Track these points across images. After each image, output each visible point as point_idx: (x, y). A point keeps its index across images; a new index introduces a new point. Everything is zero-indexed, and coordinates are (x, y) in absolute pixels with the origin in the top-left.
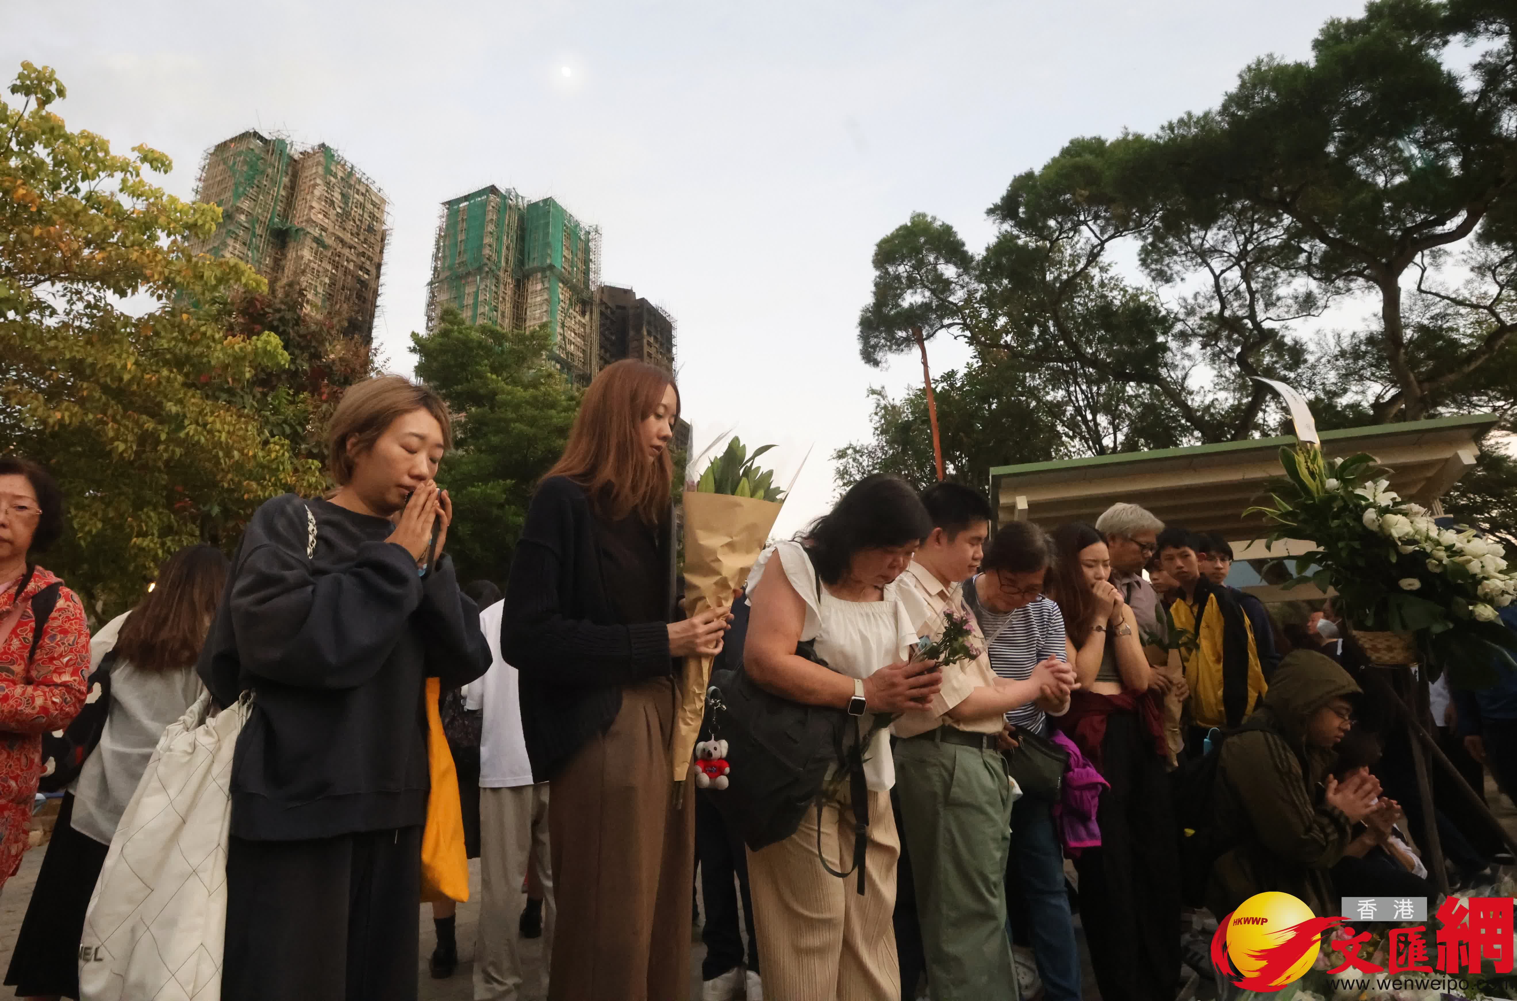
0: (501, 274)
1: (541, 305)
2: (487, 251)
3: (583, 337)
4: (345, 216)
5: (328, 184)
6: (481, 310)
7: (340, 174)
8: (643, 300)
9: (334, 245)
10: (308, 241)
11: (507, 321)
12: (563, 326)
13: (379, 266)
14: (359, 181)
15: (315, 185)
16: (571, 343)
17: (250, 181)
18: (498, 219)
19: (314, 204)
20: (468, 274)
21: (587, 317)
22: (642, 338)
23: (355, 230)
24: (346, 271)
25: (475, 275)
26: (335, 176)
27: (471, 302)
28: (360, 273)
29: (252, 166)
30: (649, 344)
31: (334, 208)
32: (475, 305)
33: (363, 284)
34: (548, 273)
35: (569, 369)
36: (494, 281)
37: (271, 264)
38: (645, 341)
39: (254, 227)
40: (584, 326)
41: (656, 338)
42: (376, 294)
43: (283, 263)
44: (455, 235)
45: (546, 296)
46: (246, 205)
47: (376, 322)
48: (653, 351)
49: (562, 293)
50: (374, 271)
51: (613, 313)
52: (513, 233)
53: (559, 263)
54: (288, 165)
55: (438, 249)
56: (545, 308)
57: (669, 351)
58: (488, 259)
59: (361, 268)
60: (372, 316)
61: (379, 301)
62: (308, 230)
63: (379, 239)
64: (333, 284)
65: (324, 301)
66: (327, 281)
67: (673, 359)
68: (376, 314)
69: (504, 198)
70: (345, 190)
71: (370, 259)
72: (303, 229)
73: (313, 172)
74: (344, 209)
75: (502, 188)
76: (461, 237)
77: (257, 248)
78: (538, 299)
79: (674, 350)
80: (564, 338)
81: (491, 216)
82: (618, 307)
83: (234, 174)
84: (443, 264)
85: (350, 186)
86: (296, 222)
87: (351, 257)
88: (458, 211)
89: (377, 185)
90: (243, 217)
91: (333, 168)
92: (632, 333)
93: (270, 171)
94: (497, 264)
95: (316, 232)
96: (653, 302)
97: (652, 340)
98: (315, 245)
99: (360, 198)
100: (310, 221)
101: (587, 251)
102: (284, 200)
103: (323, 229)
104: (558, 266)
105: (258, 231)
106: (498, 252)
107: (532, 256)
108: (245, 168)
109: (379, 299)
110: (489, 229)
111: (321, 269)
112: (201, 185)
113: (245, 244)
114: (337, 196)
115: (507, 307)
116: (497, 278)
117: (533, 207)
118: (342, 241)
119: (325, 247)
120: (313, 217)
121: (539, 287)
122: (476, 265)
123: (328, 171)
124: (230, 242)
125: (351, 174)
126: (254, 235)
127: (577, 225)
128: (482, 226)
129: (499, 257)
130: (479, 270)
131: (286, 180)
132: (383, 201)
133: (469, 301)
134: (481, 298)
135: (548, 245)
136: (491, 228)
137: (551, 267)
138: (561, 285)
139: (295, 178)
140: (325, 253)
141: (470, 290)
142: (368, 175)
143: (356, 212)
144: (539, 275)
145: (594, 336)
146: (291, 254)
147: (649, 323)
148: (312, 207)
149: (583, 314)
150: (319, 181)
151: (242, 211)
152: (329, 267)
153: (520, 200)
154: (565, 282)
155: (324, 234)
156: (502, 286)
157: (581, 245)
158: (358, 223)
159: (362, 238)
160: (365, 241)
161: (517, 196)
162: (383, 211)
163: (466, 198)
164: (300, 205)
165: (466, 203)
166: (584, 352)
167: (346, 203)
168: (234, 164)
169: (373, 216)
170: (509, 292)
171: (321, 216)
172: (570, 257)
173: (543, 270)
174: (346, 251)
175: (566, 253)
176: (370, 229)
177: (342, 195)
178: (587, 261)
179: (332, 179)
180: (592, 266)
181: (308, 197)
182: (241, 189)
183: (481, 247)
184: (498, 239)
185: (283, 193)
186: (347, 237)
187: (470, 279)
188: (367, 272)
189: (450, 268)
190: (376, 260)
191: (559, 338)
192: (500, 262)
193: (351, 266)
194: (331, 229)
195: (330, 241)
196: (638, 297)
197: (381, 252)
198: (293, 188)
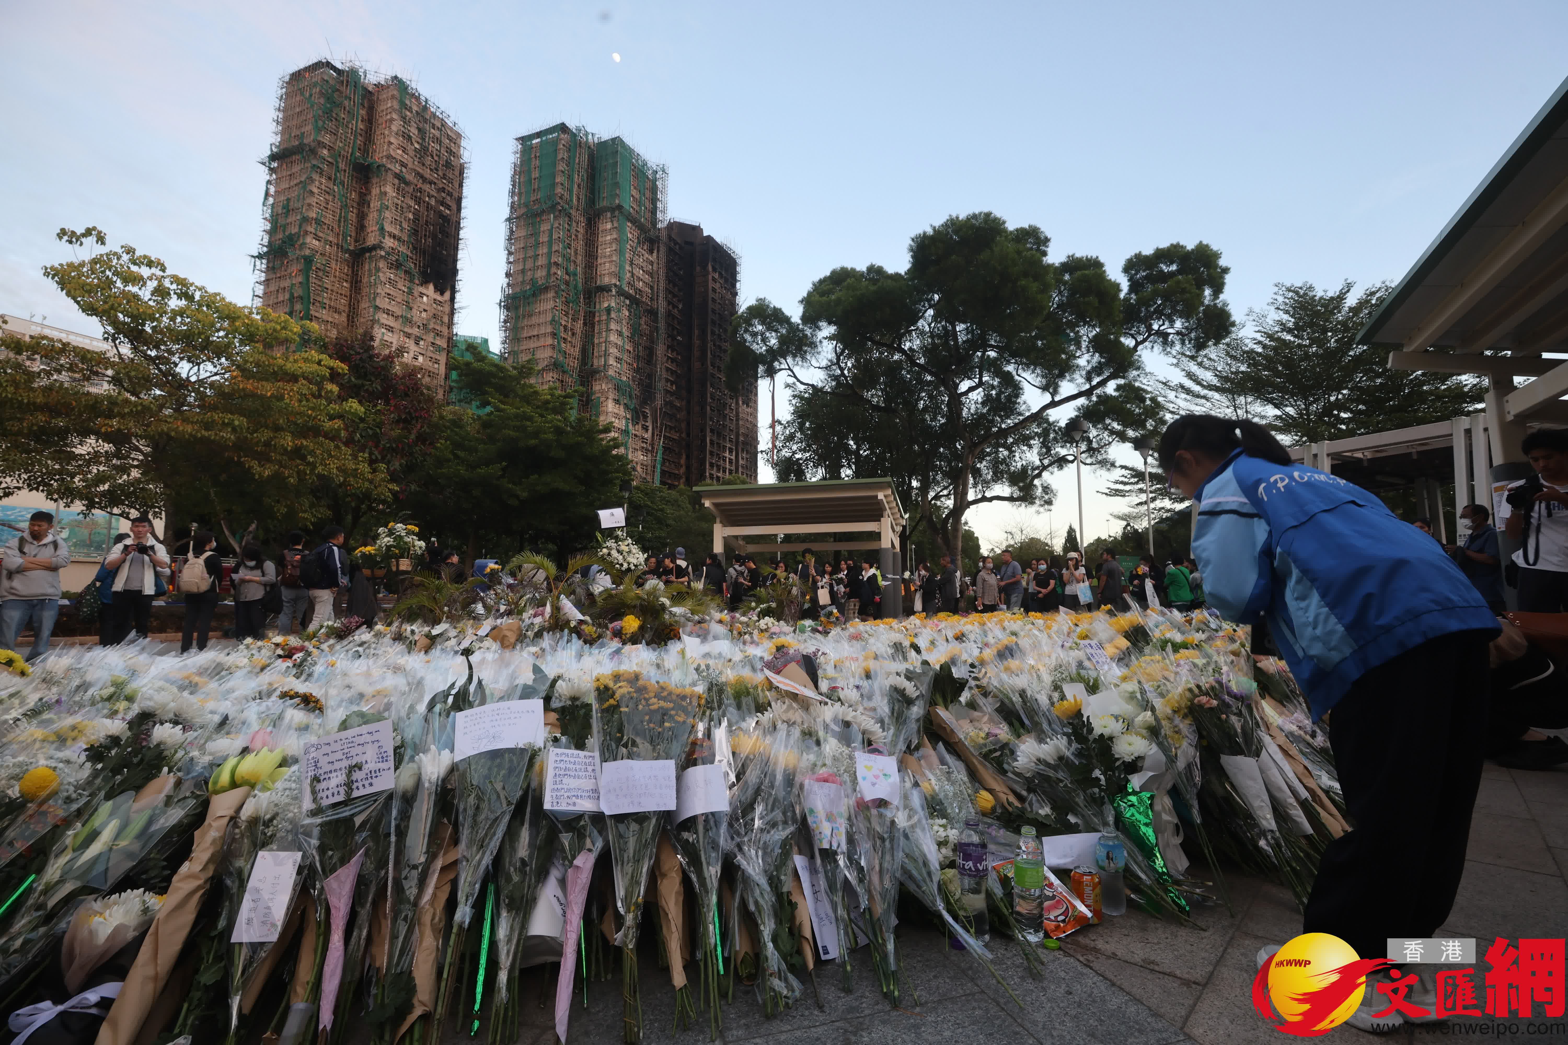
0: (573, 212)
1: (610, 243)
2: (559, 190)
3: (651, 274)
4: (423, 151)
5: (403, 118)
6: (555, 248)
7: (415, 108)
8: (709, 237)
9: (415, 181)
10: (390, 177)
11: (580, 258)
12: (632, 264)
13: (459, 201)
14: (434, 115)
15: (392, 120)
16: (639, 279)
17: (328, 114)
18: (569, 157)
19: (392, 140)
20: (543, 212)
21: (655, 254)
22: (708, 273)
23: (434, 166)
24: (428, 207)
25: (549, 213)
26: (410, 110)
27: (546, 239)
28: (442, 208)
29: (329, 99)
30: (714, 279)
31: (412, 144)
32: (550, 243)
33: (446, 219)
34: (617, 213)
35: (637, 304)
36: (567, 219)
37: (357, 200)
38: (710, 277)
39: (337, 162)
40: (652, 263)
41: (720, 274)
42: (458, 228)
43: (368, 198)
44: (529, 172)
45: (615, 236)
46: (327, 139)
47: (460, 255)
48: (717, 286)
49: (630, 233)
50: (454, 207)
51: (681, 248)
52: (583, 172)
53: (628, 204)
54: (363, 97)
55: (514, 186)
56: (614, 247)
57: (734, 286)
58: (561, 198)
59: (442, 203)
60: (456, 249)
61: (462, 234)
62: (389, 166)
63: (457, 173)
64: (416, 219)
65: (409, 236)
66: (411, 216)
67: (736, 294)
68: (460, 247)
69: (575, 135)
70: (421, 125)
71: (450, 194)
72: (384, 166)
73: (387, 104)
74: (421, 145)
75: (572, 124)
76: (535, 174)
77: (342, 183)
78: (609, 238)
79: (738, 285)
80: (633, 275)
81: (562, 154)
82: (687, 243)
83: (312, 106)
84: (519, 199)
85: (426, 121)
86: (377, 157)
87: (432, 193)
88: (531, 147)
89: (451, 119)
90: (325, 152)
91: (408, 102)
92: (698, 269)
93: (346, 103)
94: (569, 202)
95: (397, 168)
96: (719, 239)
97: (716, 276)
98: (396, 181)
99: (436, 133)
100: (389, 157)
101: (654, 190)
102: (363, 133)
103: (403, 165)
104: (626, 206)
105: (342, 166)
106: (570, 191)
107: (602, 195)
108: (322, 101)
109: (461, 232)
110: (561, 168)
111: (404, 205)
112: (281, 116)
113: (330, 178)
114: (414, 131)
115: (580, 245)
116: (569, 216)
117: (603, 145)
118: (422, 177)
119: (407, 183)
120: (392, 153)
121: (609, 226)
122: (549, 203)
123: (403, 105)
124: (316, 176)
125: (425, 108)
126: (338, 170)
127: (645, 164)
128: (554, 165)
129: (571, 195)
130: (553, 208)
131: (363, 112)
132: (459, 136)
133: (544, 238)
134: (555, 236)
135: (617, 185)
136: (562, 166)
137: (620, 207)
138: (629, 224)
139: (371, 110)
140: (407, 189)
141: (545, 227)
142: (442, 108)
143: (434, 146)
144: (609, 215)
145: (661, 272)
146: (375, 191)
147: (714, 260)
148: (390, 143)
149: (651, 252)
150: (395, 116)
151: (324, 146)
152: (412, 203)
153: (590, 137)
154: (634, 221)
155: (404, 170)
156: (574, 224)
157: (648, 185)
158: (436, 158)
159: (440, 173)
160: (444, 177)
161: (587, 134)
162: (459, 146)
163: (538, 135)
164: (379, 140)
165: (538, 140)
166: (652, 288)
167: (424, 139)
168: (311, 95)
169: (450, 152)
170: (582, 230)
171: (400, 152)
172: (638, 196)
173: (612, 210)
174: (426, 187)
175: (634, 192)
176: (448, 165)
177: (419, 130)
178: (654, 200)
179: (408, 113)
180: (659, 205)
181: (386, 132)
182: (320, 123)
183: (553, 185)
184: (570, 178)
185: (361, 126)
186: (427, 173)
187: (544, 217)
188: (448, 207)
189: (526, 205)
190: (456, 195)
191: (628, 275)
192: (571, 200)
193: (433, 202)
194: (410, 165)
195: (410, 177)
196: (705, 234)
197: (461, 185)
198: (370, 121)
